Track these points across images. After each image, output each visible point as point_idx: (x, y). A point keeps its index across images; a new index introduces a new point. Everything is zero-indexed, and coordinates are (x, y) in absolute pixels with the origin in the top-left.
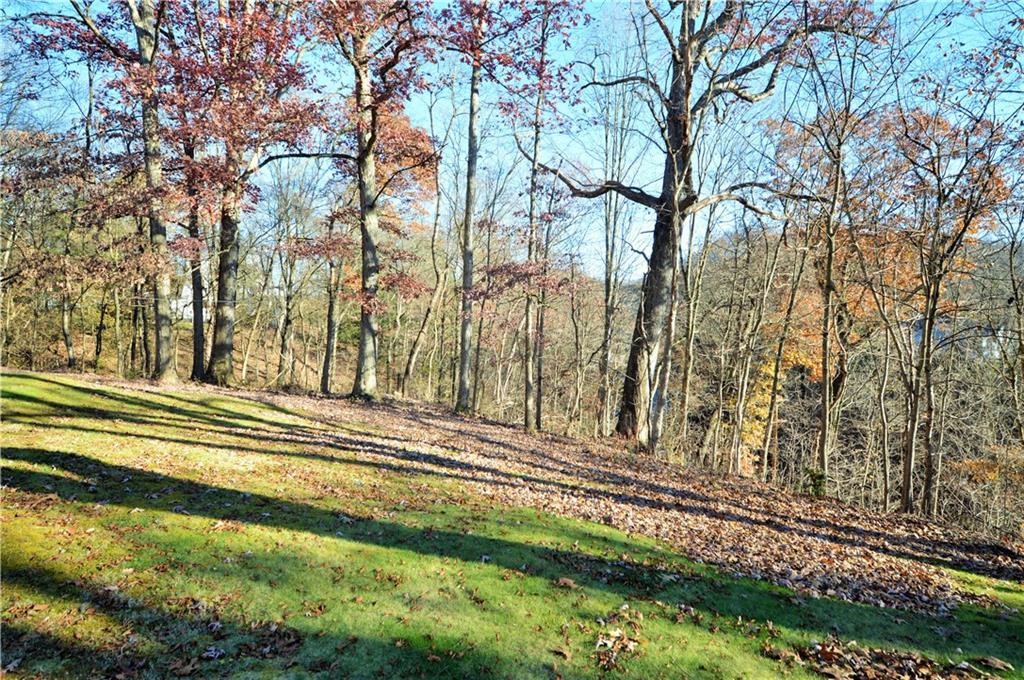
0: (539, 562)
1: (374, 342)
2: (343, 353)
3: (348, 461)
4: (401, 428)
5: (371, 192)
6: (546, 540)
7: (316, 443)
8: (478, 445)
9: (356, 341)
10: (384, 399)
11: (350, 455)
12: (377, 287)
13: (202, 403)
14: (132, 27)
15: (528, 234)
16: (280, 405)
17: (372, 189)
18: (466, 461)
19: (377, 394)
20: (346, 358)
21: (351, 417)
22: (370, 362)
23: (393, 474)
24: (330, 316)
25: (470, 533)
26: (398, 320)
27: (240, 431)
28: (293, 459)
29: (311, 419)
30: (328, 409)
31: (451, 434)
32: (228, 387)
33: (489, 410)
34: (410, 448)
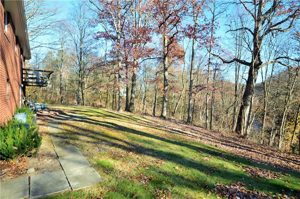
0: (196, 148)
1: (166, 103)
2: (158, 106)
3: (160, 129)
4: (172, 125)
5: (167, 66)
6: (199, 146)
7: (153, 126)
8: (191, 130)
9: (162, 103)
10: (168, 118)
11: (160, 128)
12: (167, 90)
13: (130, 116)
14: (115, 31)
15: (208, 75)
16: (145, 117)
17: (167, 65)
18: (187, 133)
19: (167, 117)
20: (159, 107)
21: (161, 122)
22: (165, 109)
23: (169, 133)
24: (156, 96)
25: (183, 143)
26: (173, 97)
27: (138, 122)
28: (149, 128)
29: (152, 121)
30: (155, 119)
31: (184, 127)
32: (133, 113)
33: (197, 123)
34: (173, 129)
